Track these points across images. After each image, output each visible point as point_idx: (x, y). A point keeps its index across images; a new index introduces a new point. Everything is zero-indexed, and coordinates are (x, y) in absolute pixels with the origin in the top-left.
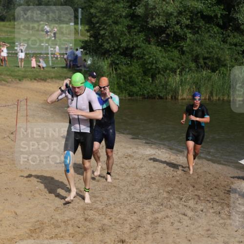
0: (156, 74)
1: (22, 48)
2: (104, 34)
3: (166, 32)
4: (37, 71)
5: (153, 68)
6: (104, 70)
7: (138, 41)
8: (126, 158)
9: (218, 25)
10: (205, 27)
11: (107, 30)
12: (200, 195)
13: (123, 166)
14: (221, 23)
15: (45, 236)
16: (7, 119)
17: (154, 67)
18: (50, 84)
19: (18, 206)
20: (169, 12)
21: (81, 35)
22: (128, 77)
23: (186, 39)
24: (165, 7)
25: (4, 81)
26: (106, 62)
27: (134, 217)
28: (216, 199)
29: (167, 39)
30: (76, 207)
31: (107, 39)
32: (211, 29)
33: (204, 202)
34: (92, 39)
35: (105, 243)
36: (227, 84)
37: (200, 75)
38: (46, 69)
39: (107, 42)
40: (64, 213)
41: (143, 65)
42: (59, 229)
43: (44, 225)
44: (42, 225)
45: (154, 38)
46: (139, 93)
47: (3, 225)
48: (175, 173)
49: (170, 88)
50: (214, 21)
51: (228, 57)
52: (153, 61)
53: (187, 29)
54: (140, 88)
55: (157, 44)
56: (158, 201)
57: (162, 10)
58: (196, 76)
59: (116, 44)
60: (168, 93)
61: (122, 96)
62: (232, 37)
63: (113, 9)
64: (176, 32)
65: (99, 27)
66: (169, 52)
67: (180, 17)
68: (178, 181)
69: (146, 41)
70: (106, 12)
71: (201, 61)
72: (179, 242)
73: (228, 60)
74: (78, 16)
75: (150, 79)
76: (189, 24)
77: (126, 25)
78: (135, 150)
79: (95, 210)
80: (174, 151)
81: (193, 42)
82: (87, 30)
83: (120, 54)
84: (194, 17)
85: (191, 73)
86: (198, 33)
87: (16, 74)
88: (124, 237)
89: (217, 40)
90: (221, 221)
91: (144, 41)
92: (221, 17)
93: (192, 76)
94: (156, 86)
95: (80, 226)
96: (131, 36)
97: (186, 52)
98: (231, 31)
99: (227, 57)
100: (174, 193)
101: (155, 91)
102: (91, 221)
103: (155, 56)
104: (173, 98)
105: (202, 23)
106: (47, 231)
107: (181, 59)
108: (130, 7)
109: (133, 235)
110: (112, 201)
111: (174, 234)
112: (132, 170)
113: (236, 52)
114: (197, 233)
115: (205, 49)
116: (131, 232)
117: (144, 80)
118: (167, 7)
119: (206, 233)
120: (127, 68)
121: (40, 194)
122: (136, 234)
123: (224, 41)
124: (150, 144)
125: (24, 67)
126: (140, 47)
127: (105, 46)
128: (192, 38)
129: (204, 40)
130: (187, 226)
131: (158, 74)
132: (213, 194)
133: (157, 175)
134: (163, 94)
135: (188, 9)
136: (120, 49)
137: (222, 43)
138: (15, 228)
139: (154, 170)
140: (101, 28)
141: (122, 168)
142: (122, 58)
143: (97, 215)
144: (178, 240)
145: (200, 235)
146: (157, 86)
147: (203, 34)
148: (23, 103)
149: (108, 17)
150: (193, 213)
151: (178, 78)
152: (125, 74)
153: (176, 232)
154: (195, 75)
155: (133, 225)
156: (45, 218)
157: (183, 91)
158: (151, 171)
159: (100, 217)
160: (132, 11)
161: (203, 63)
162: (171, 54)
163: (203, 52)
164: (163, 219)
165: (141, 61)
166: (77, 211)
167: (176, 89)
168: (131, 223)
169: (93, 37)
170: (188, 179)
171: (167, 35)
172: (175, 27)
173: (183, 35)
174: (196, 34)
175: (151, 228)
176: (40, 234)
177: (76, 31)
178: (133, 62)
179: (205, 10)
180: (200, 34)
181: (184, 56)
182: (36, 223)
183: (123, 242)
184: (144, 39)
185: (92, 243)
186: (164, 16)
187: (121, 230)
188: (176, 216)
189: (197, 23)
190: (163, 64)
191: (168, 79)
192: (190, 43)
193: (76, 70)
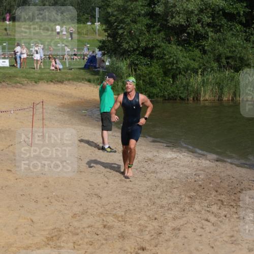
0: (177, 75)
2: (122, 33)
3: (187, 31)
4: (53, 73)
5: (174, 69)
6: (123, 71)
7: (158, 41)
8: (146, 162)
9: (241, 23)
10: (227, 25)
11: (125, 29)
12: (224, 200)
14: (244, 21)
16: (22, 122)
17: (174, 67)
18: (67, 86)
19: (35, 213)
20: (190, 10)
21: (99, 35)
22: (147, 77)
23: (208, 38)
24: (185, 5)
25: (20, 83)
26: (125, 63)
27: (155, 224)
28: (240, 203)
29: (188, 39)
30: (95, 213)
31: (126, 39)
32: (233, 27)
33: (228, 208)
34: (109, 39)
35: (125, 251)
37: (222, 75)
38: (63, 71)
39: (126, 42)
40: (82, 220)
41: (163, 65)
42: (77, 236)
43: (61, 233)
44: (59, 232)
45: (174, 37)
46: (160, 94)
47: (19, 232)
48: (197, 178)
49: (191, 89)
50: (236, 19)
52: (173, 61)
53: (209, 28)
54: (160, 90)
55: (178, 43)
56: (179, 206)
57: (183, 7)
58: (219, 76)
59: (134, 43)
60: (189, 95)
63: (131, 7)
64: (197, 31)
65: (117, 26)
66: (190, 52)
67: (201, 15)
68: (200, 186)
69: (166, 40)
70: (124, 10)
71: (224, 61)
72: (202, 249)
73: (251, 59)
74: (95, 15)
75: (171, 80)
76: (210, 23)
77: (146, 23)
78: (155, 154)
79: (114, 217)
80: (196, 155)
81: (215, 41)
82: (104, 29)
83: (139, 54)
84: (216, 15)
85: (213, 73)
86: (220, 31)
87: (32, 76)
88: (144, 245)
89: (239, 39)
91: (164, 41)
92: (243, 14)
93: (214, 76)
94: (177, 86)
95: (99, 233)
96: (151, 35)
97: (207, 52)
99: (251, 56)
100: (196, 198)
101: (176, 92)
102: (110, 228)
103: (176, 56)
104: (195, 99)
105: (224, 21)
106: (65, 239)
107: (203, 58)
108: (149, 5)
109: (153, 242)
110: (132, 207)
111: (197, 240)
112: (152, 174)
114: (220, 239)
115: (228, 48)
116: (152, 239)
117: (165, 81)
118: (187, 4)
120: (146, 69)
121: (57, 200)
122: (157, 241)
123: (247, 40)
124: (171, 148)
126: (159, 47)
127: (124, 46)
128: (214, 37)
129: (226, 39)
130: (210, 232)
131: (179, 74)
132: (236, 199)
133: (178, 180)
134: (185, 95)
135: (209, 7)
136: (139, 49)
137: (245, 41)
138: (31, 236)
139: (175, 175)
140: (119, 28)
141: (142, 172)
142: (141, 59)
143: (117, 221)
144: (201, 247)
145: (223, 242)
146: (179, 87)
147: (225, 33)
148: (40, 106)
149: (126, 15)
150: (216, 219)
151: (199, 79)
152: (145, 75)
153: (199, 238)
154: (217, 75)
155: (153, 232)
156: (62, 226)
157: (205, 91)
158: (172, 176)
159: (119, 224)
160: (151, 9)
161: (225, 63)
162: (193, 53)
163: (225, 51)
164: (185, 225)
165: (161, 61)
166: (95, 217)
167: (198, 90)
168: (152, 230)
169: (111, 37)
170: (210, 183)
171: (188, 33)
172: (196, 25)
173: (205, 34)
174: (217, 32)
175: (172, 235)
176: (57, 241)
177: (94, 31)
178: (153, 62)
179: (227, 7)
180: (222, 33)
181: (206, 55)
182: (53, 231)
183: (143, 249)
184: (165, 38)
185: (111, 251)
186: (184, 14)
187: (141, 237)
188: (199, 222)
189: (218, 21)
190: (184, 64)
191: (190, 80)
192: (212, 42)
193: (94, 71)
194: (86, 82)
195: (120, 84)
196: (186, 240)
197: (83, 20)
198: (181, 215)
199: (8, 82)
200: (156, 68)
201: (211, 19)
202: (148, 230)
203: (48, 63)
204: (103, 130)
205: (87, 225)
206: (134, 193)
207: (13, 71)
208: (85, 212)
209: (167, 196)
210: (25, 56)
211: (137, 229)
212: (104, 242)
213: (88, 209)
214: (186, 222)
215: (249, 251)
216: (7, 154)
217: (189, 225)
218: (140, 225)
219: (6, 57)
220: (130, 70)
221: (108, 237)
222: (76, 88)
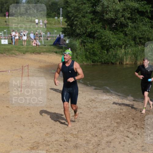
0: (109, 49)
1: (25, 33)
2: (76, 24)
3: (115, 22)
4: (35, 48)
6: (77, 47)
7: (98, 28)
8: (91, 101)
9: (148, 17)
10: (140, 18)
11: (78, 21)
12: (137, 124)
13: (89, 107)
14: (150, 16)
17: (108, 44)
18: (43, 56)
19: (23, 133)
20: (117, 9)
21: (62, 25)
22: (91, 50)
23: (128, 27)
24: (114, 6)
25: (14, 54)
26: (78, 42)
27: (96, 139)
29: (116, 27)
30: (59, 132)
31: (78, 27)
32: (143, 19)
33: (140, 129)
37: (137, 49)
39: (78, 29)
40: (52, 137)
41: (101, 43)
42: (49, 147)
43: (39, 144)
45: (108, 26)
46: (99, 61)
47: (13, 144)
48: (122, 111)
49: (118, 57)
50: (145, 14)
52: (107, 40)
53: (129, 20)
54: (99, 58)
55: (110, 29)
56: (111, 128)
57: (113, 8)
59: (84, 30)
60: (117, 61)
63: (82, 8)
64: (122, 22)
65: (73, 19)
66: (117, 35)
67: (124, 13)
68: (124, 116)
69: (103, 28)
70: (78, 10)
71: (138, 40)
74: (60, 13)
75: (106, 52)
76: (129, 17)
77: (90, 18)
78: (96, 96)
79: (71, 135)
80: (121, 97)
81: (132, 28)
82: (65, 21)
83: (87, 36)
84: (133, 12)
85: (131, 48)
87: (22, 50)
88: (89, 152)
89: (147, 27)
91: (102, 28)
92: (150, 12)
94: (109, 56)
95: (62, 144)
96: (94, 25)
97: (128, 35)
100: (121, 123)
101: (109, 59)
102: (68, 141)
103: (109, 37)
104: (121, 63)
105: (138, 16)
106: (42, 148)
107: (125, 39)
108: (93, 7)
109: (95, 150)
110: (82, 129)
111: (122, 149)
112: (94, 109)
114: (136, 148)
115: (140, 32)
117: (102, 52)
118: (116, 6)
120: (91, 45)
121: (36, 125)
122: (97, 149)
124: (106, 93)
125: (26, 45)
126: (99, 32)
127: (77, 31)
128: (132, 26)
129: (139, 27)
130: (129, 144)
131: (111, 48)
133: (110, 112)
134: (114, 61)
135: (129, 7)
136: (87, 33)
137: (151, 28)
138: (21, 146)
139: (108, 109)
140: (74, 20)
145: (137, 150)
146: (110, 56)
147: (139, 23)
148: (26, 68)
149: (78, 13)
150: (133, 136)
151: (123, 51)
153: (122, 148)
154: (134, 49)
155: (95, 144)
156: (40, 140)
157: (126, 59)
158: (106, 110)
159: (74, 139)
160: (94, 9)
161: (139, 41)
162: (119, 35)
163: (139, 34)
164: (114, 140)
165: (100, 40)
166: (60, 135)
167: (122, 58)
169: (69, 26)
170: (129, 114)
171: (116, 24)
172: (121, 19)
173: (126, 24)
174: (134, 23)
175: (106, 146)
176: (37, 150)
177: (59, 22)
178: (95, 41)
179: (140, 8)
180: (137, 23)
181: (127, 37)
182: (34, 143)
184: (102, 27)
186: (114, 12)
187: (88, 147)
188: (122, 138)
189: (134, 16)
190: (114, 42)
191: (117, 52)
192: (131, 29)
193: (59, 47)
194: (54, 53)
195: (75, 54)
196: (115, 149)
197: (53, 16)
199: (7, 54)
200: (97, 45)
201: (130, 15)
202: (92, 142)
205: (55, 140)
206: (83, 120)
207: (10, 46)
208: (53, 132)
209: (103, 122)
210: (17, 38)
211: (85, 142)
212: (65, 150)
213: (55, 130)
214: (114, 138)
216: (6, 97)
217: (116, 140)
218: (87, 140)
219: (6, 38)
220: (81, 46)
221: (67, 147)
222: (48, 57)
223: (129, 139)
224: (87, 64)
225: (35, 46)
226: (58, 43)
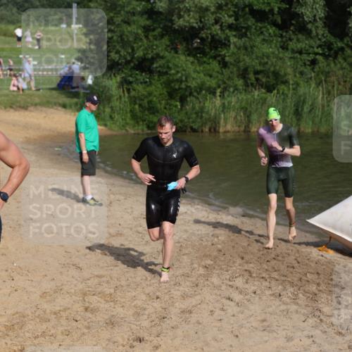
0: (187, 97)
3: (200, 35)
4: (14, 95)
5: (182, 88)
6: (112, 93)
7: (160, 49)
9: (275, 24)
10: (256, 27)
12: (252, 270)
13: (140, 231)
14: (279, 21)
15: (27, 335)
17: (183, 86)
18: (33, 114)
20: (204, 6)
22: (146, 101)
23: (229, 46)
26: (114, 81)
27: (157, 304)
28: (275, 275)
29: (202, 46)
30: (73, 291)
31: (115, 46)
32: (264, 29)
33: (259, 281)
35: (114, 342)
36: (289, 109)
37: (249, 97)
38: (27, 92)
39: (115, 51)
40: (54, 301)
41: (168, 84)
42: (48, 324)
43: (26, 319)
44: (22, 318)
45: (181, 43)
48: (216, 239)
49: (207, 117)
50: (268, 19)
51: (289, 70)
52: (181, 77)
53: (230, 31)
55: (187, 52)
56: (190, 279)
57: (194, 3)
58: (245, 98)
59: (127, 53)
60: (204, 124)
61: (138, 129)
62: (295, 40)
63: (123, 2)
64: (214, 35)
66: (205, 65)
67: (220, 14)
68: (220, 251)
69: (172, 49)
70: (113, 7)
71: (252, 76)
72: (222, 339)
73: (289, 74)
75: (178, 103)
76: (232, 24)
77: (143, 25)
79: (100, 295)
80: (213, 208)
81: (239, 49)
83: (134, 68)
84: (240, 13)
85: (237, 94)
86: (246, 35)
88: (142, 334)
89: (273, 46)
90: (283, 307)
91: (169, 49)
92: (278, 12)
93: (238, 98)
94: (186, 113)
95: (79, 318)
96: (150, 42)
97: (229, 64)
98: (293, 32)
100: (214, 268)
101: (186, 120)
102: (94, 311)
103: (184, 70)
104: (212, 130)
105: (251, 21)
106: (31, 327)
107: (222, 74)
109: (154, 330)
110: (124, 282)
111: (216, 327)
113: (300, 63)
114: (248, 325)
115: (257, 59)
117: (170, 105)
119: (261, 325)
120: (144, 88)
121: (19, 274)
122: (159, 328)
123: (284, 48)
126: (162, 58)
128: (238, 44)
129: (254, 46)
130: (234, 316)
131: (190, 95)
132: (270, 269)
133: (190, 243)
134: (198, 124)
136: (133, 60)
137: (280, 50)
139: (185, 236)
141: (139, 233)
143: (104, 302)
144: (221, 336)
145: (251, 328)
146: (189, 113)
147: (253, 37)
149: (115, 14)
150: (242, 296)
151: (218, 101)
152: (143, 98)
153: (219, 324)
154: (243, 96)
155: (154, 316)
156: (27, 309)
157: (226, 119)
158: (180, 238)
159: (107, 306)
160: (150, 6)
161: (253, 79)
162: (208, 67)
163: (254, 63)
164: (199, 306)
165: (165, 77)
166: (73, 297)
167: (216, 117)
168: (152, 313)
170: (233, 247)
171: (202, 39)
172: (213, 28)
173: (225, 40)
174: (242, 37)
175: (181, 320)
176: (20, 331)
178: (154, 79)
179: (255, 2)
181: (227, 69)
182: (14, 317)
183: (140, 340)
184: (169, 46)
185: (95, 343)
186: (197, 12)
187: (138, 323)
188: (218, 301)
189: (244, 21)
190: (196, 82)
191: (204, 104)
192: (235, 50)
193: (71, 92)
194: (60, 108)
195: (108, 110)
196: (200, 326)
198: (193, 292)
202: (147, 312)
203: (6, 82)
204: (83, 175)
205: (62, 308)
208: (58, 290)
211: (131, 312)
212: (86, 331)
213: (62, 285)
214: (199, 302)
215: (288, 341)
217: (204, 306)
218: (135, 306)
220: (122, 90)
221: (91, 324)
222: (45, 117)
223: (232, 304)
224: (136, 132)
225: (14, 91)
226: (67, 83)
